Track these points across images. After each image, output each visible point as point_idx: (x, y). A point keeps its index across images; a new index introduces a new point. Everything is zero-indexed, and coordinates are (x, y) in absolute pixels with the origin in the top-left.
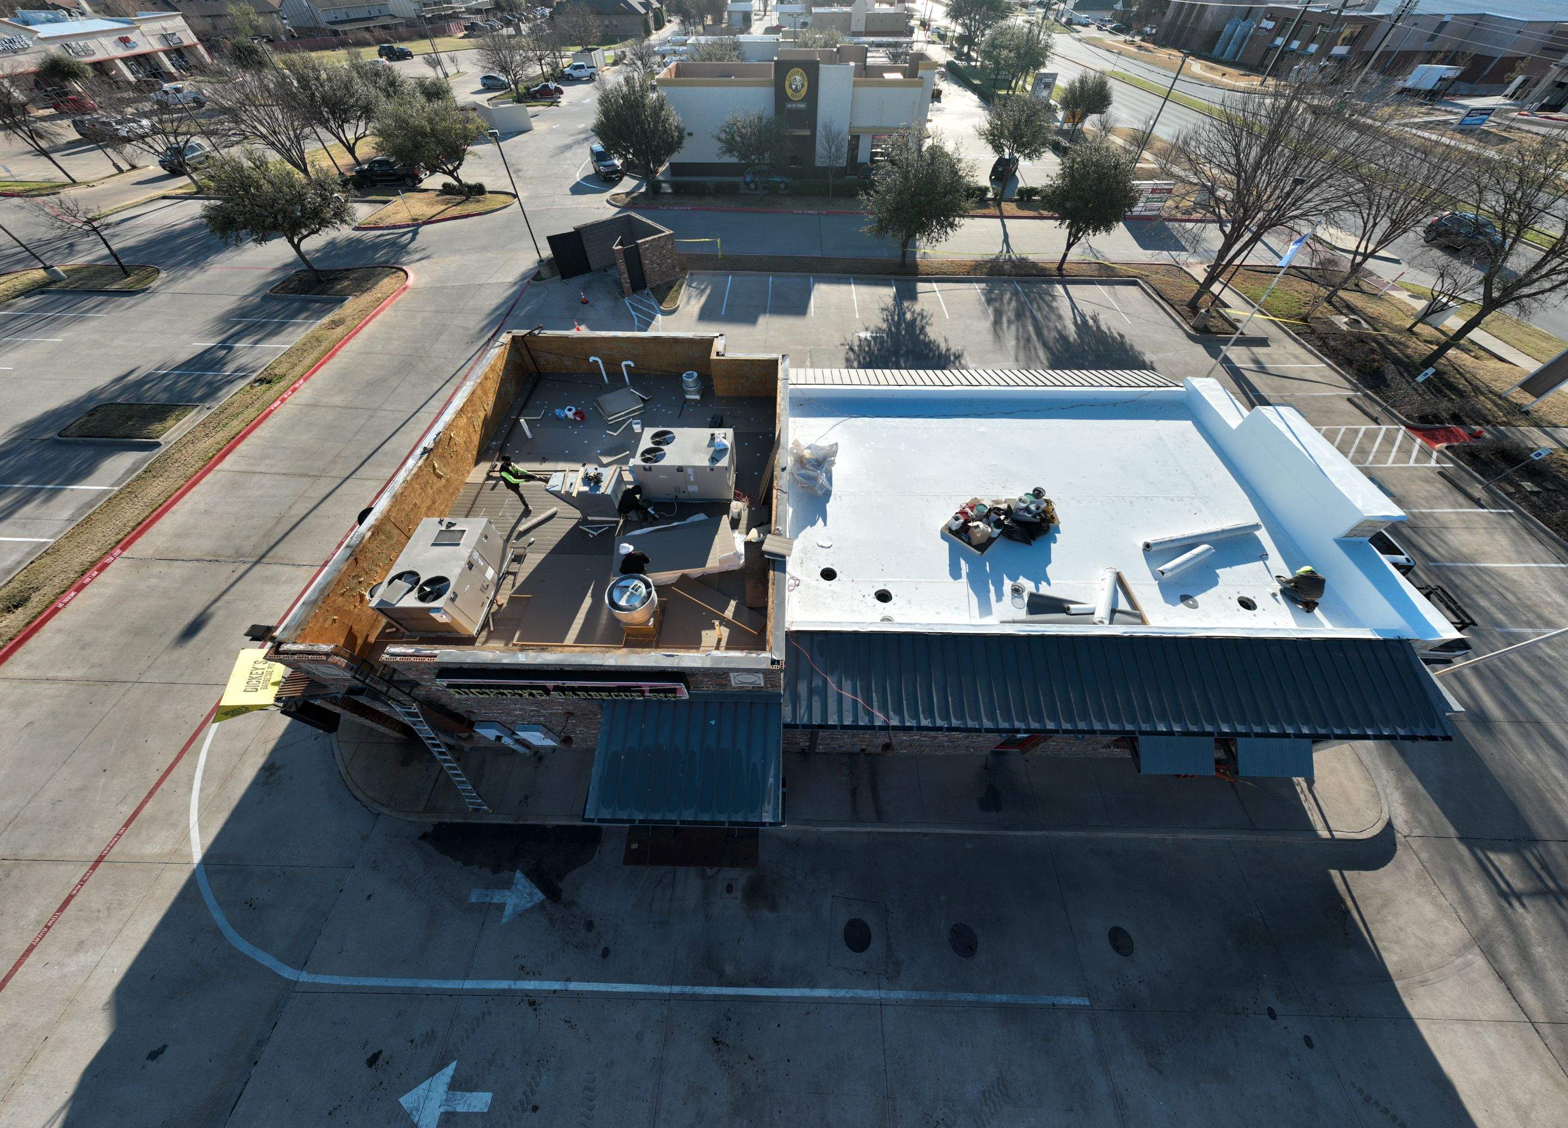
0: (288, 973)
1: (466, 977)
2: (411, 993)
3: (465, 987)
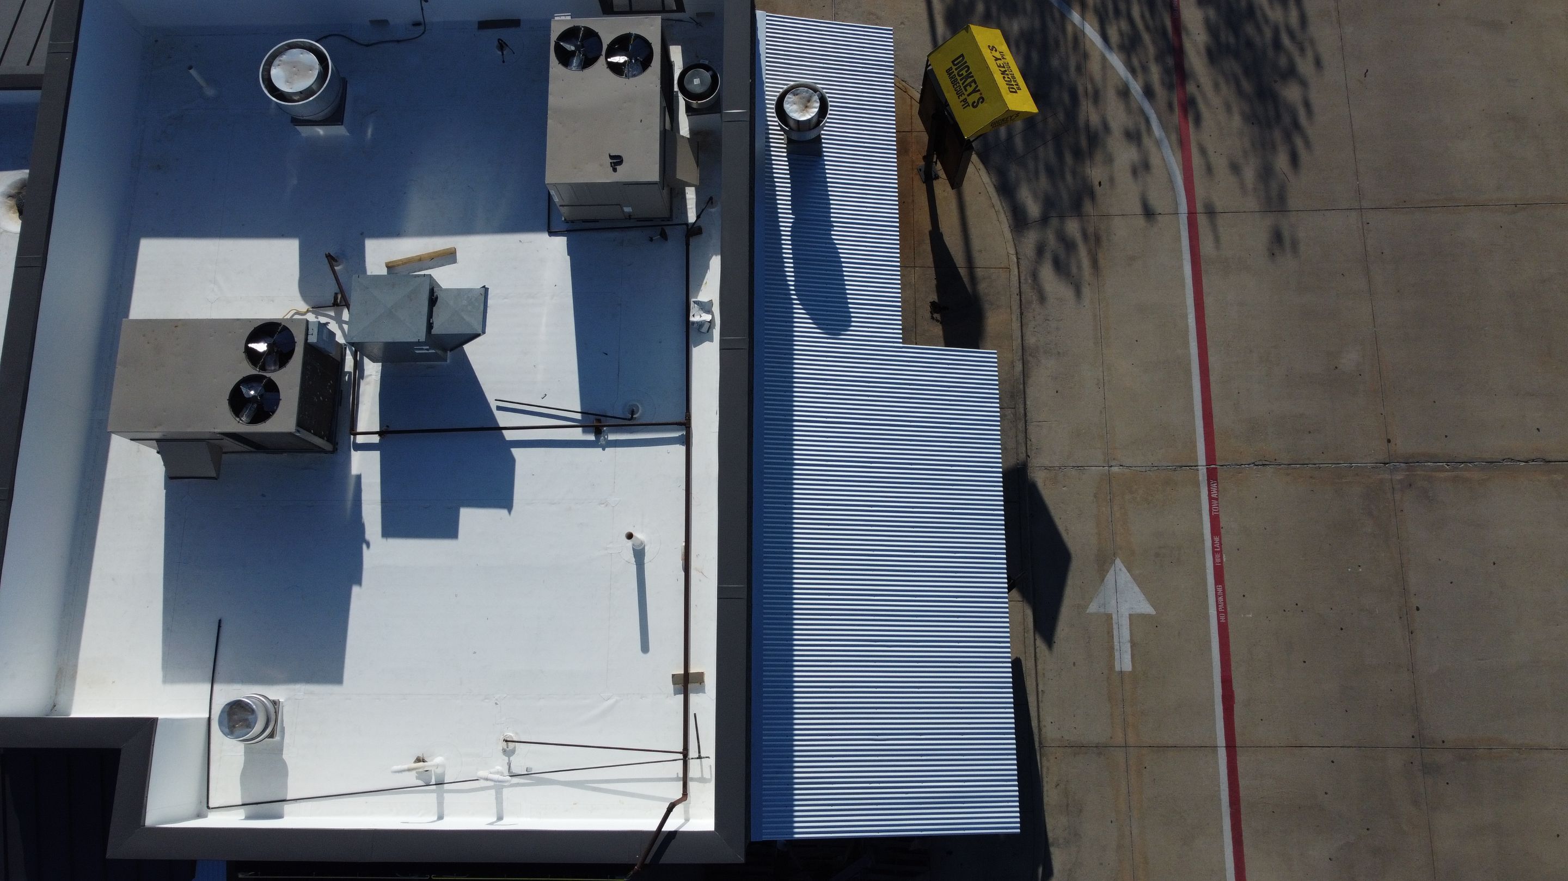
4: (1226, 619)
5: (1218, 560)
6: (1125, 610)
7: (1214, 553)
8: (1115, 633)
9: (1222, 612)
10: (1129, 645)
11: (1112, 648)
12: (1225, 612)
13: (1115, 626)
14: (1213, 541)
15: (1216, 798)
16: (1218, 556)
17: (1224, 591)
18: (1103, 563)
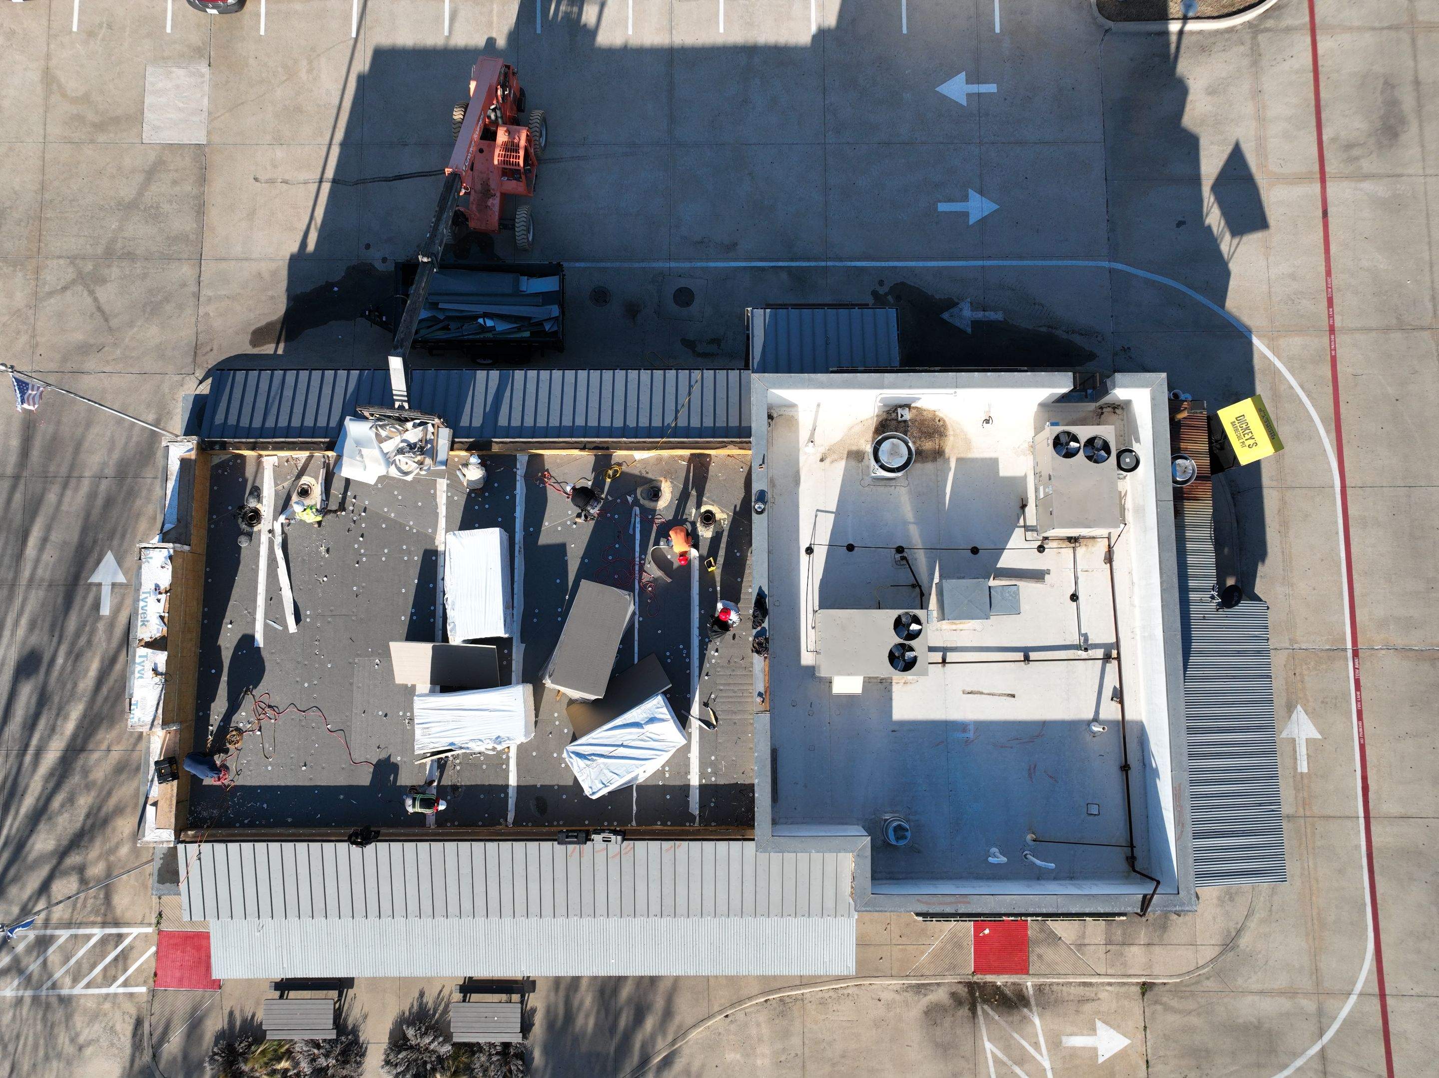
0: (1119, 266)
1: (983, 267)
2: (1021, 257)
3: (981, 262)
4: (1364, 741)
5: (1359, 706)
6: (1303, 737)
7: (1357, 701)
8: (1298, 749)
9: (1362, 738)
10: (1306, 757)
11: (1296, 759)
12: (1364, 738)
13: (1297, 746)
14: (1356, 696)
15: (1358, 847)
16: (1359, 703)
17: (1363, 725)
18: (1290, 708)
